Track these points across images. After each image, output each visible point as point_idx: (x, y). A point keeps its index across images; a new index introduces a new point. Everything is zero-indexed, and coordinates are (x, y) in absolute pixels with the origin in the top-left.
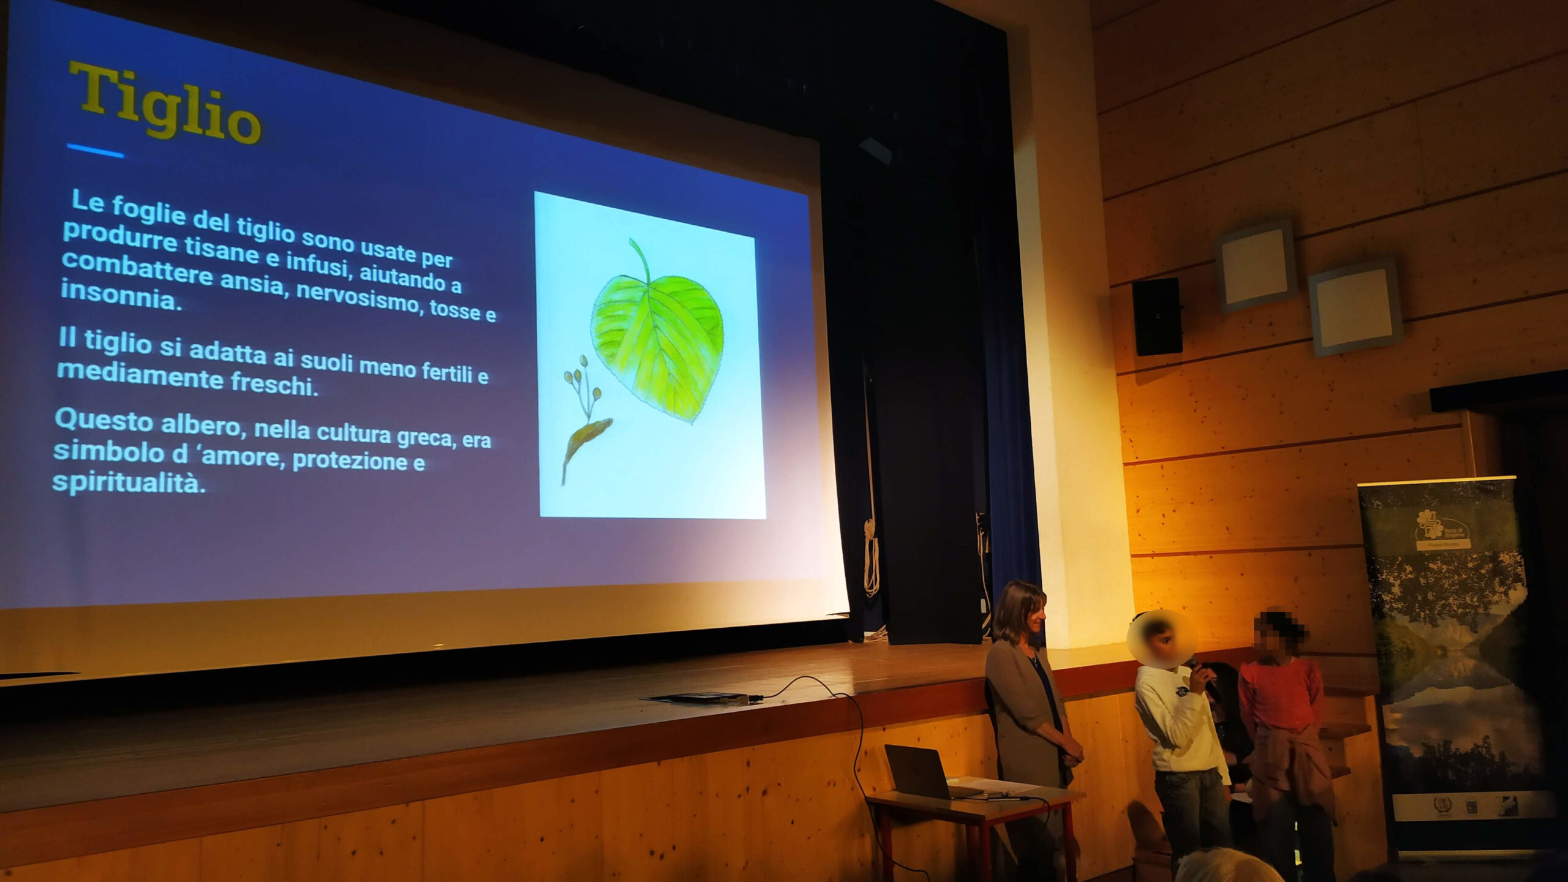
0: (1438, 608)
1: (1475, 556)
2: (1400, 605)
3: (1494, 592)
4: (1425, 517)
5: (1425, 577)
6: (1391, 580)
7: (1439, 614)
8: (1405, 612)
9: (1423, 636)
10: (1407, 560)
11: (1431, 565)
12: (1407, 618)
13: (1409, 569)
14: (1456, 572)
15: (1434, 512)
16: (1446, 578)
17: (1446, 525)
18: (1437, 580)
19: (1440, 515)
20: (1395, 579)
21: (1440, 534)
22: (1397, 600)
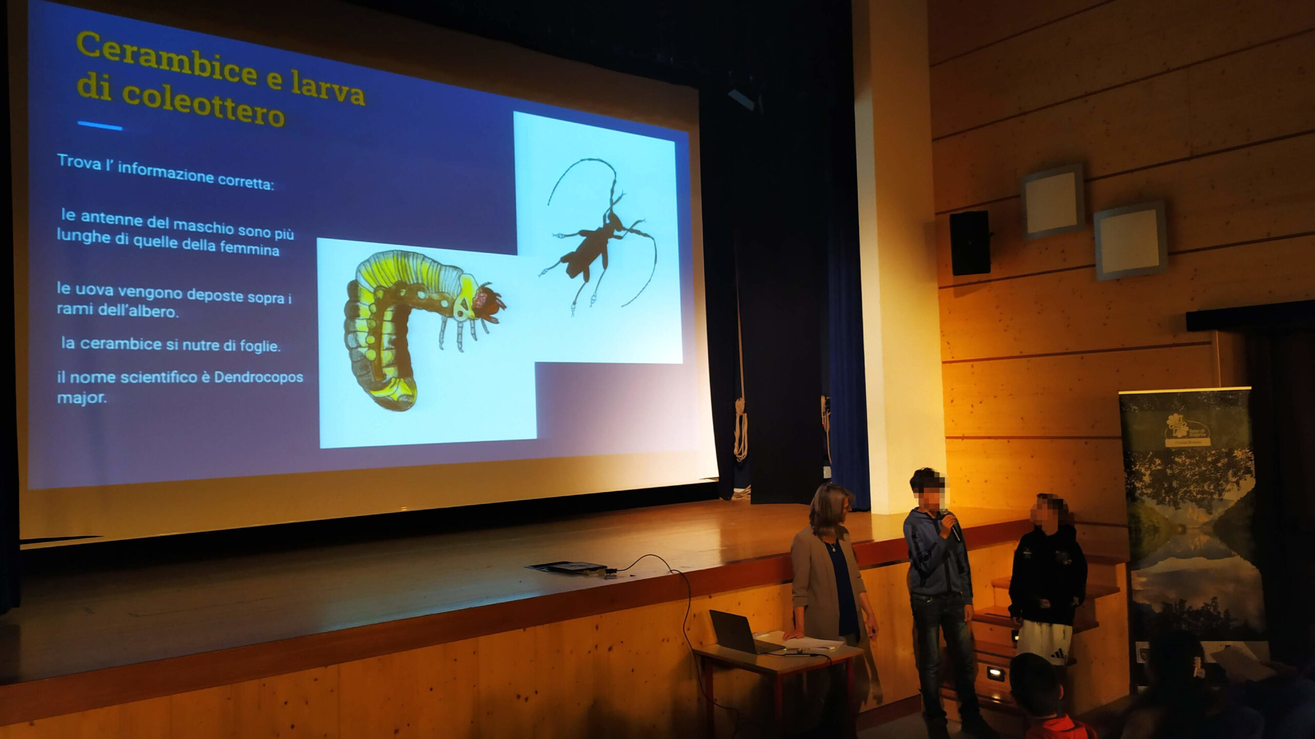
0: (1180, 494)
1: (1213, 452)
2: (1149, 491)
3: (1227, 482)
4: (1174, 420)
5: (1171, 468)
6: (1143, 470)
7: (1182, 498)
8: (1153, 496)
9: (1167, 516)
10: (1157, 455)
11: (1177, 459)
12: (1155, 501)
13: (1158, 461)
14: (1197, 464)
15: (1181, 416)
16: (1188, 469)
17: (1192, 427)
18: (1182, 471)
19: (1186, 418)
20: (1146, 469)
21: (1185, 434)
22: (1147, 487)
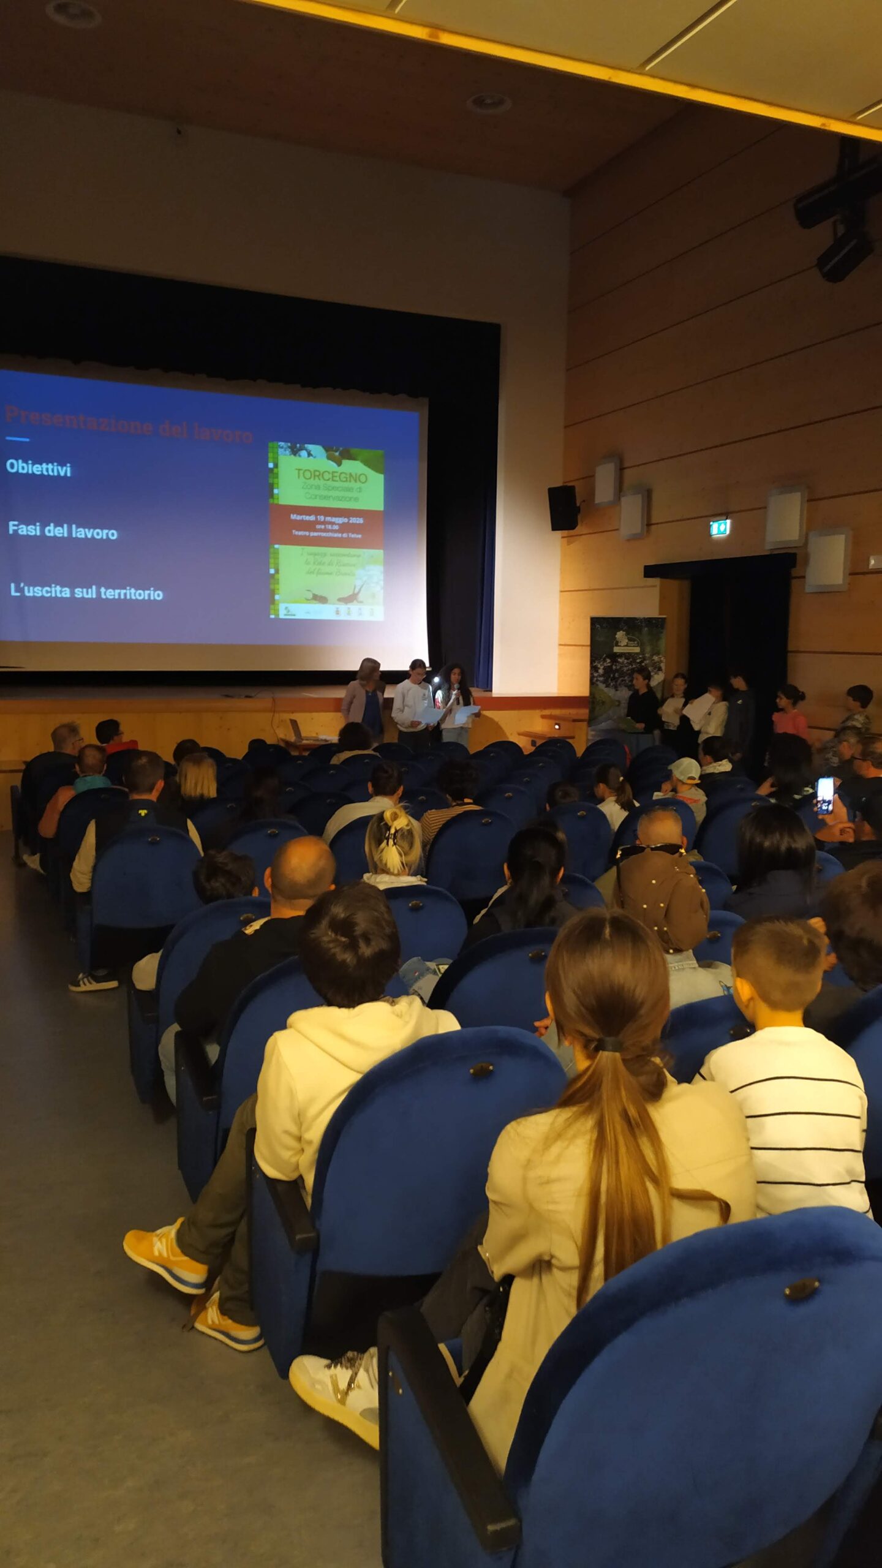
0: (619, 681)
1: (641, 656)
2: (601, 679)
4: (620, 635)
5: (616, 665)
6: (599, 666)
7: (620, 684)
8: (604, 682)
9: (610, 695)
10: (608, 657)
11: (619, 660)
12: (604, 685)
13: (608, 661)
14: (631, 664)
15: (624, 633)
16: (626, 666)
17: (630, 640)
18: (621, 667)
19: (627, 634)
20: (601, 665)
21: (626, 644)
22: (600, 676)
